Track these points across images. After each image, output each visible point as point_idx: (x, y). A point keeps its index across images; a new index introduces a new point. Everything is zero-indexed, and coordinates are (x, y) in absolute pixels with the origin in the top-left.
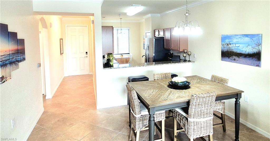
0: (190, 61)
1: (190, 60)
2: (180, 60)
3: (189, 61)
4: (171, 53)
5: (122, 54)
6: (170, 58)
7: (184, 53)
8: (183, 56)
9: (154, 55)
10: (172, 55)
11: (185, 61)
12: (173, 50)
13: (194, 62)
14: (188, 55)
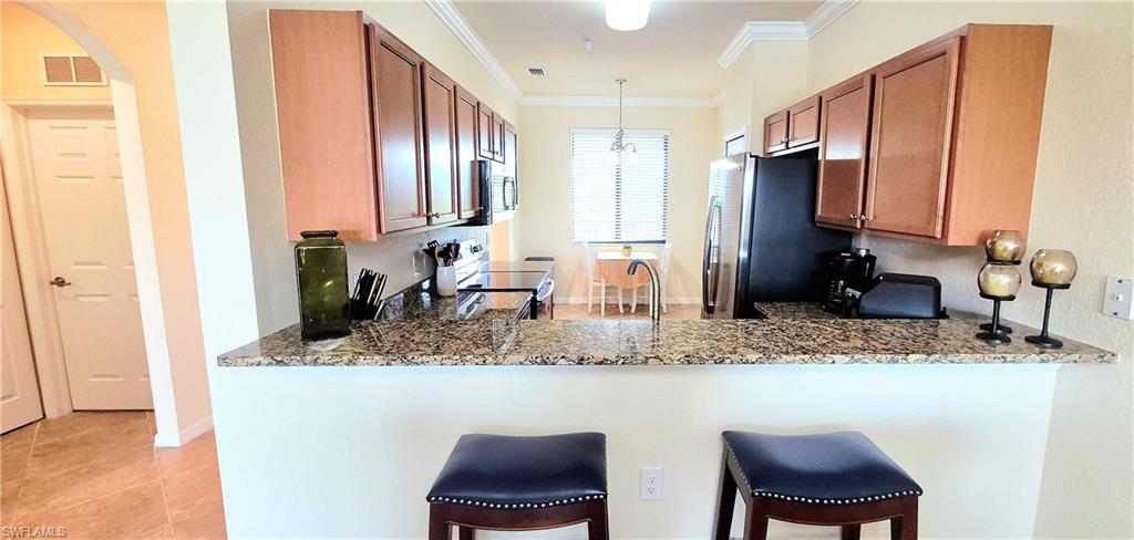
0: (1057, 344)
1: (1053, 331)
2: (941, 314)
3: (1042, 341)
4: (856, 256)
5: (628, 246)
6: (850, 291)
7: (992, 259)
8: (984, 295)
9: (744, 254)
10: (864, 273)
11: (993, 333)
12: (876, 233)
13: (1103, 356)
14: (1037, 283)
